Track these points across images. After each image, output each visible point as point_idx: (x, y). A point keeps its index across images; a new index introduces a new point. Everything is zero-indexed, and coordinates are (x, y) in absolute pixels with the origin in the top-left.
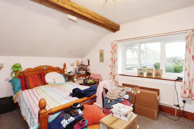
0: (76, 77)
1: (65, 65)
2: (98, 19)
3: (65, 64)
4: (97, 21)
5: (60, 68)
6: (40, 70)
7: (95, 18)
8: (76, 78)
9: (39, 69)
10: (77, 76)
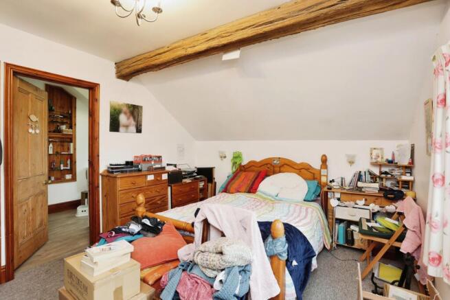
0: (338, 195)
1: (324, 161)
2: (283, 19)
3: (324, 156)
4: (279, 26)
5: (311, 164)
6: (269, 166)
7: (271, 22)
8: (339, 199)
9: (267, 164)
10: (341, 193)
